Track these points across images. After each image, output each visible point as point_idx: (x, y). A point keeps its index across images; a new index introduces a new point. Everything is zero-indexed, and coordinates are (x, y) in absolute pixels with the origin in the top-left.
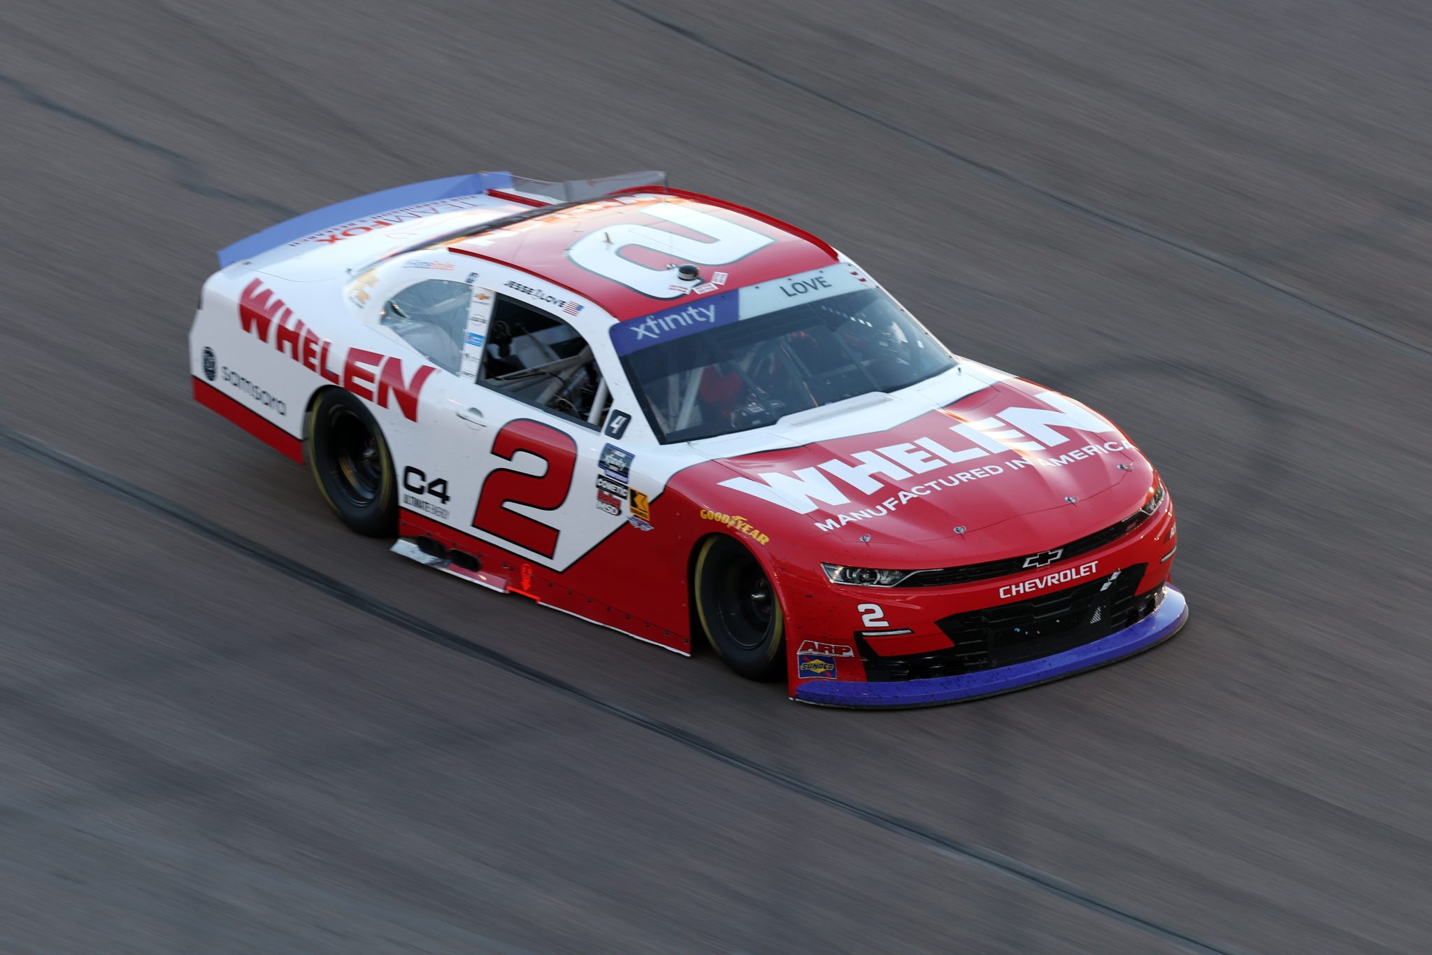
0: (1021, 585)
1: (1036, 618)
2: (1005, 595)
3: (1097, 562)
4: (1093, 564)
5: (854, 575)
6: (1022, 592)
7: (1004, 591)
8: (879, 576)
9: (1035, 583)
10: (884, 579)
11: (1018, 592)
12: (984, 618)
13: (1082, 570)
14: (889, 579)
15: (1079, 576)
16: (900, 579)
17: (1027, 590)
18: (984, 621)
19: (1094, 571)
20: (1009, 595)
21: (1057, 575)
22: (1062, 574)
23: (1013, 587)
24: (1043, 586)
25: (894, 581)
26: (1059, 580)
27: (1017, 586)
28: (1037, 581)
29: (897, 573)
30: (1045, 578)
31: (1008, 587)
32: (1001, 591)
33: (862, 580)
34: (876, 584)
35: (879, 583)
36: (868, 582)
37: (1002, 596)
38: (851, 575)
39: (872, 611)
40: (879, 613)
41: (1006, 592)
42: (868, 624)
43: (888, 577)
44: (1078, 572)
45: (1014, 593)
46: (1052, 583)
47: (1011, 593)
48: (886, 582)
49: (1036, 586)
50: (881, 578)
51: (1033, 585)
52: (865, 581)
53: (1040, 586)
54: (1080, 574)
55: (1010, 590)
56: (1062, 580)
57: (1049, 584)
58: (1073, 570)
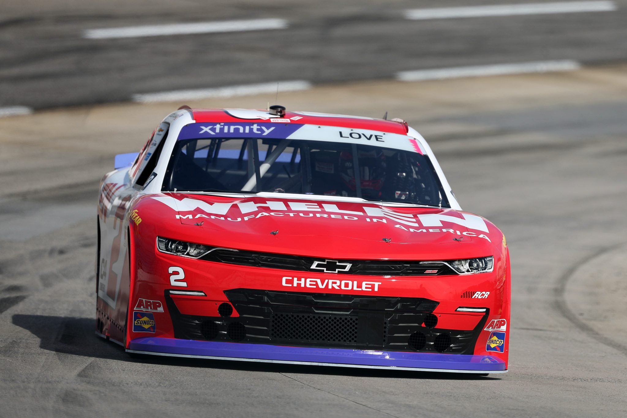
0: (303, 280)
1: (316, 311)
2: (286, 283)
3: (380, 283)
4: (377, 284)
5: (173, 246)
6: (303, 285)
7: (286, 279)
8: (189, 248)
9: (316, 282)
10: (193, 251)
11: (299, 285)
12: (266, 298)
13: (364, 284)
14: (196, 252)
15: (360, 289)
16: (204, 253)
17: (308, 286)
18: (266, 301)
19: (376, 289)
20: (291, 285)
21: (338, 282)
22: (343, 282)
23: (295, 279)
24: (324, 287)
25: (199, 254)
26: (340, 286)
27: (299, 279)
28: (319, 281)
29: (202, 247)
30: (326, 281)
31: (291, 278)
32: (284, 279)
33: (177, 251)
34: (186, 255)
35: (188, 254)
36: (181, 252)
37: (284, 284)
38: (171, 246)
39: (176, 273)
40: (182, 276)
41: (287, 282)
42: (173, 283)
43: (195, 250)
44: (359, 286)
45: (295, 285)
46: (332, 286)
47: (292, 283)
48: (193, 254)
49: (317, 284)
50: (190, 251)
51: (315, 283)
52: (179, 251)
53: (320, 286)
54: (361, 287)
55: (293, 280)
56: (343, 287)
57: (330, 287)
58: (355, 283)
